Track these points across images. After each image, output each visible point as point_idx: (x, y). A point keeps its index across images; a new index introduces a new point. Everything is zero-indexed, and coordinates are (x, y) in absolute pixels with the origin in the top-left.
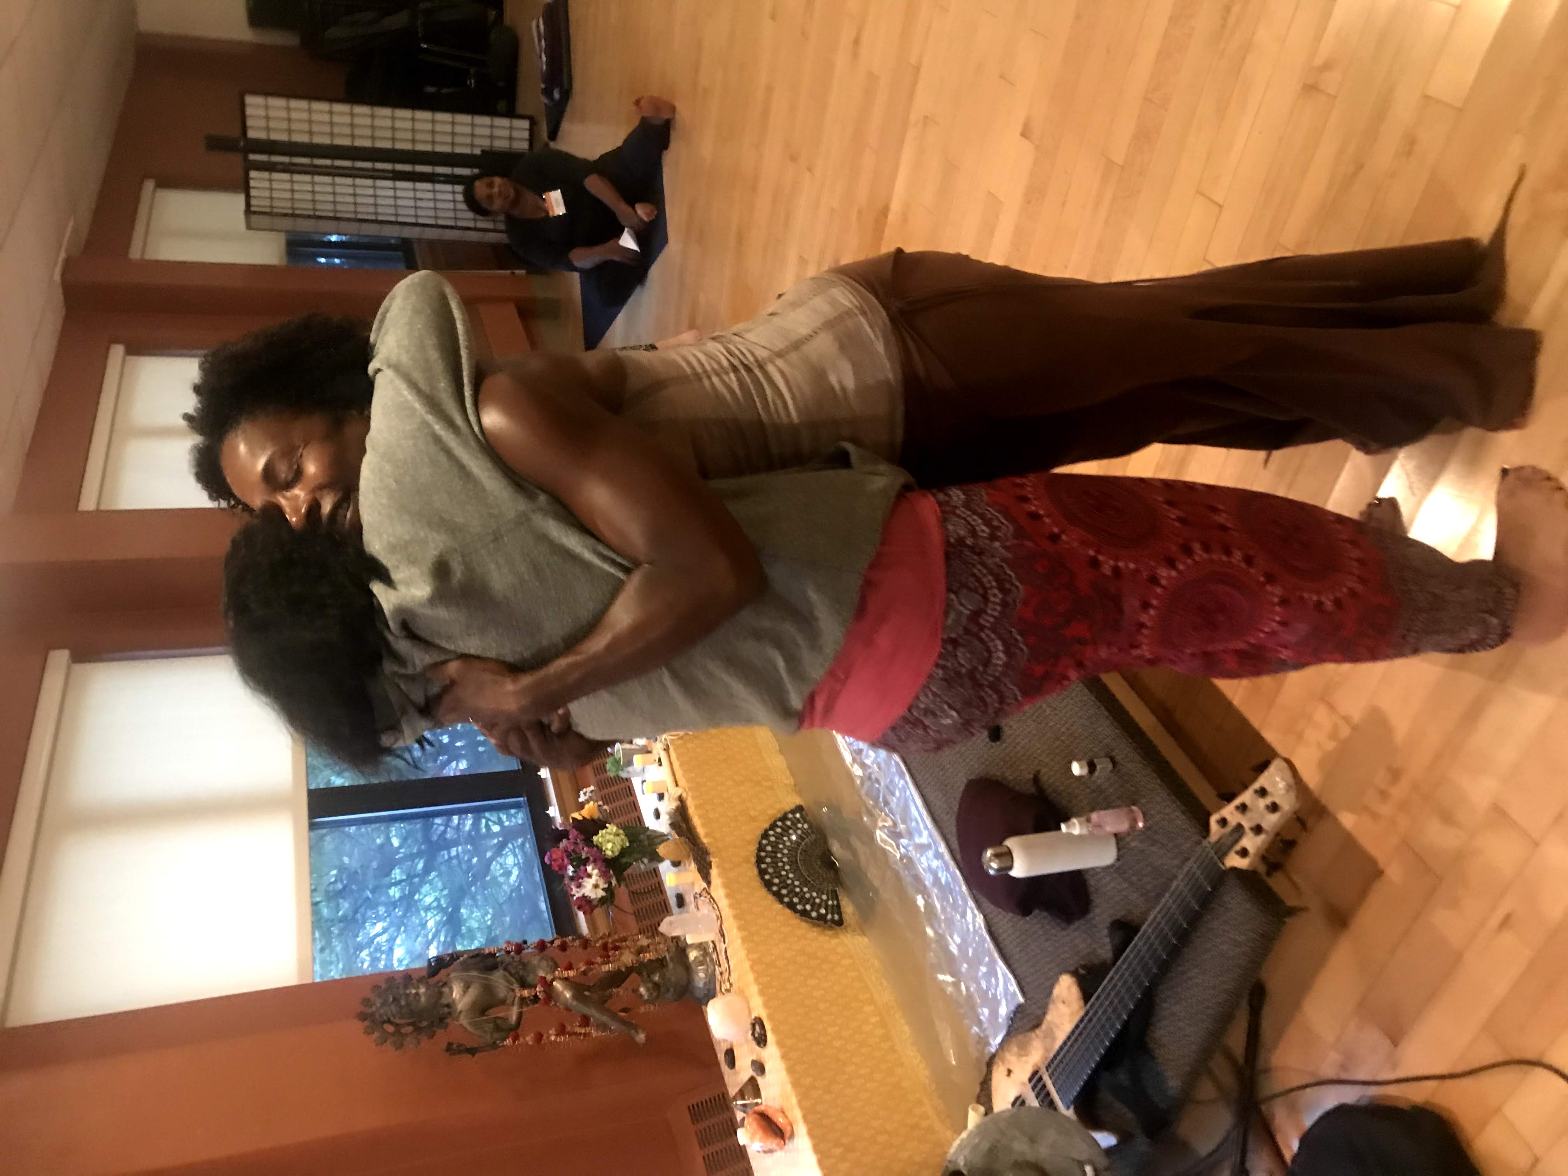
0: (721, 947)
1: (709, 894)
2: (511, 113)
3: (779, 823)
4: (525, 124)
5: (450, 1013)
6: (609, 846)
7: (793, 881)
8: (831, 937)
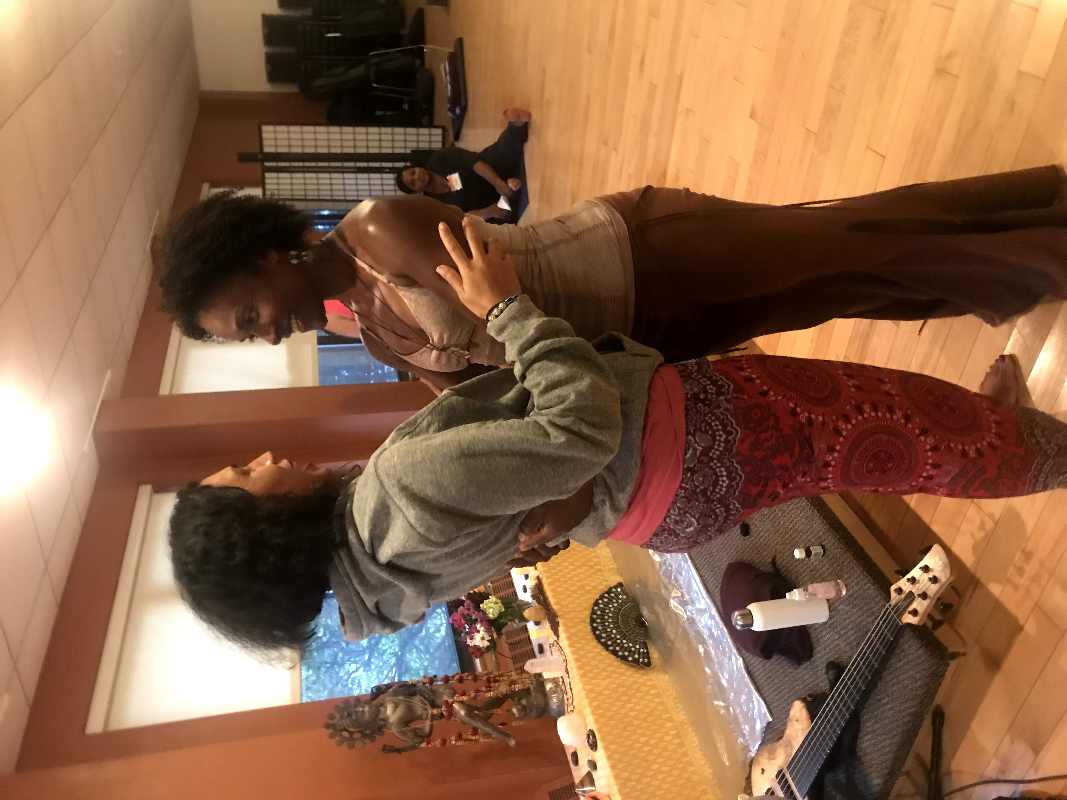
0: (567, 681)
1: (558, 644)
2: (431, 125)
3: (606, 595)
4: (439, 131)
5: (385, 725)
6: (491, 611)
7: (616, 636)
8: (643, 675)
